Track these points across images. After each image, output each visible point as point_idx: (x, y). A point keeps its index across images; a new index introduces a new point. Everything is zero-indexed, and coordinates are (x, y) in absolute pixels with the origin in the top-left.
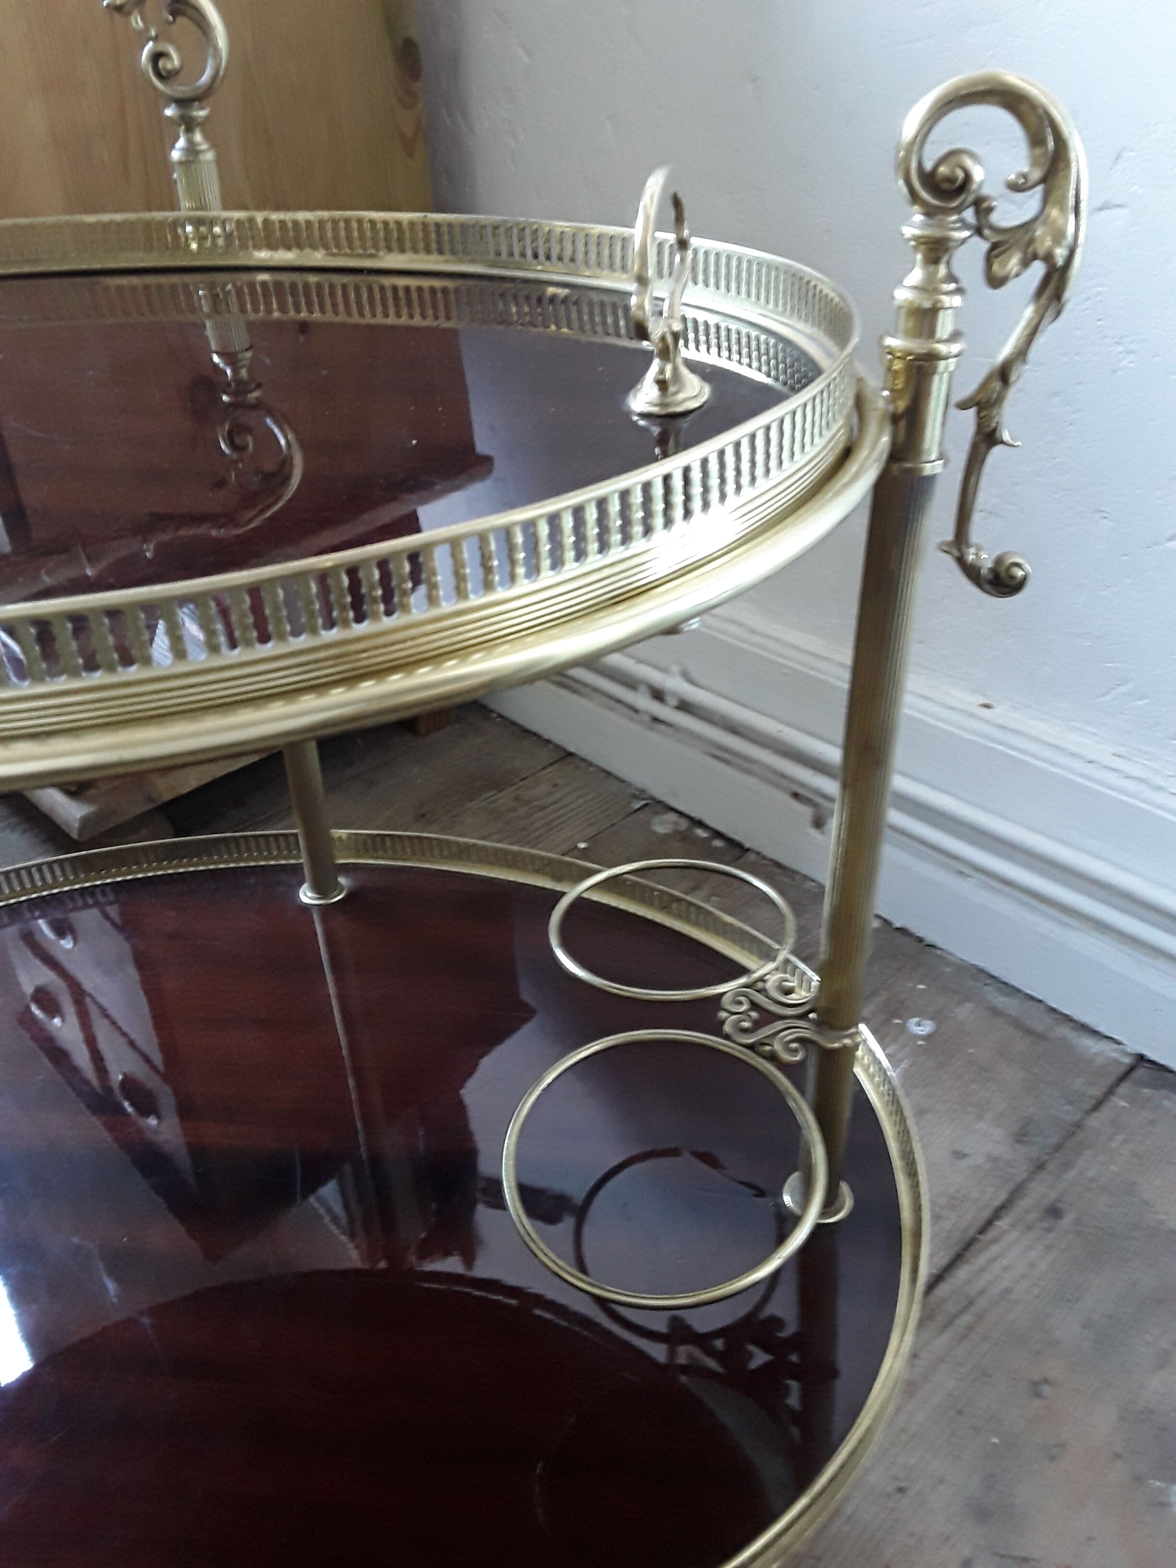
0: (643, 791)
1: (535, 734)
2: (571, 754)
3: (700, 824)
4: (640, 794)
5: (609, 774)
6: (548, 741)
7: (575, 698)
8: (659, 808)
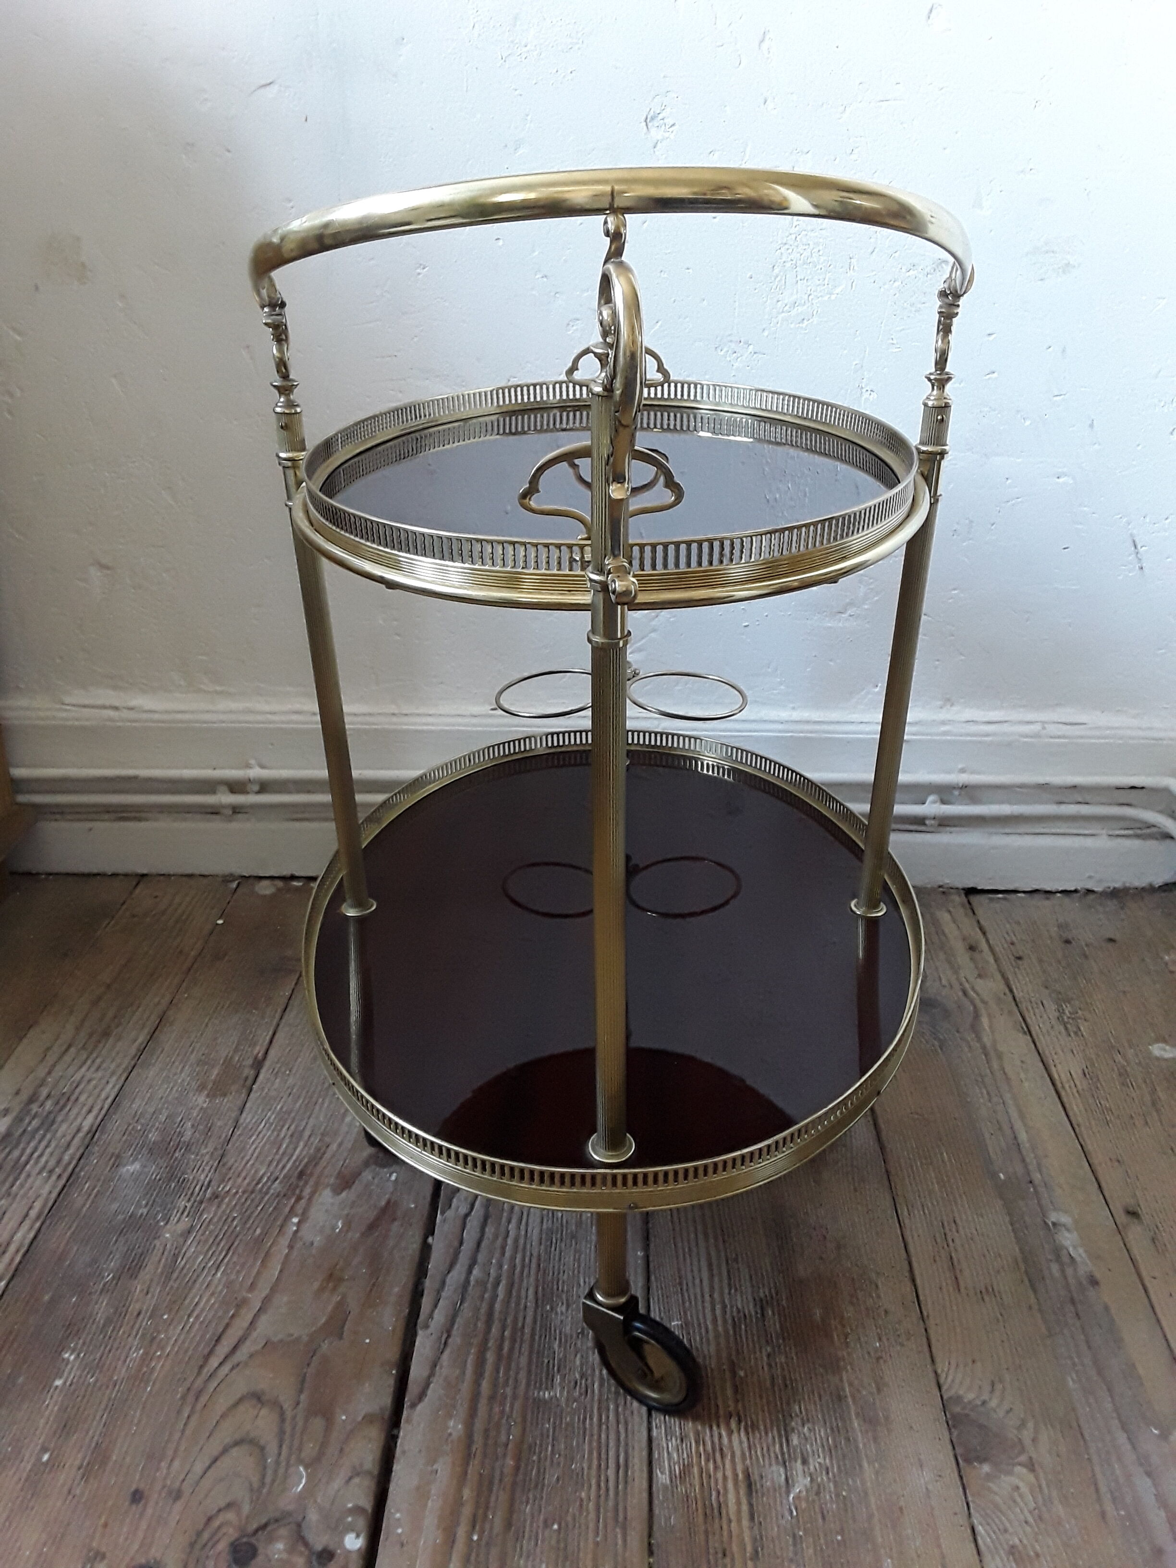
0: (231, 875)
1: (98, 874)
2: (143, 875)
3: (293, 878)
4: (228, 878)
5: (190, 876)
6: (115, 875)
7: (142, 824)
8: (251, 881)
